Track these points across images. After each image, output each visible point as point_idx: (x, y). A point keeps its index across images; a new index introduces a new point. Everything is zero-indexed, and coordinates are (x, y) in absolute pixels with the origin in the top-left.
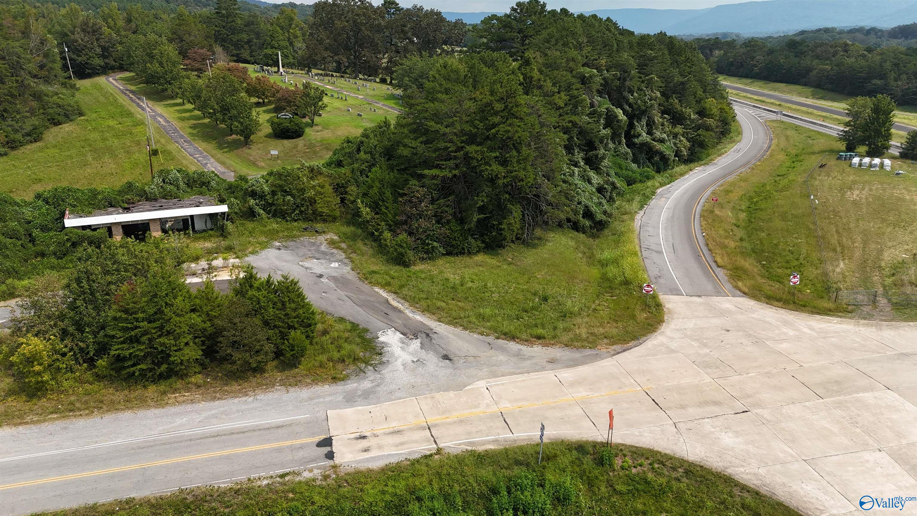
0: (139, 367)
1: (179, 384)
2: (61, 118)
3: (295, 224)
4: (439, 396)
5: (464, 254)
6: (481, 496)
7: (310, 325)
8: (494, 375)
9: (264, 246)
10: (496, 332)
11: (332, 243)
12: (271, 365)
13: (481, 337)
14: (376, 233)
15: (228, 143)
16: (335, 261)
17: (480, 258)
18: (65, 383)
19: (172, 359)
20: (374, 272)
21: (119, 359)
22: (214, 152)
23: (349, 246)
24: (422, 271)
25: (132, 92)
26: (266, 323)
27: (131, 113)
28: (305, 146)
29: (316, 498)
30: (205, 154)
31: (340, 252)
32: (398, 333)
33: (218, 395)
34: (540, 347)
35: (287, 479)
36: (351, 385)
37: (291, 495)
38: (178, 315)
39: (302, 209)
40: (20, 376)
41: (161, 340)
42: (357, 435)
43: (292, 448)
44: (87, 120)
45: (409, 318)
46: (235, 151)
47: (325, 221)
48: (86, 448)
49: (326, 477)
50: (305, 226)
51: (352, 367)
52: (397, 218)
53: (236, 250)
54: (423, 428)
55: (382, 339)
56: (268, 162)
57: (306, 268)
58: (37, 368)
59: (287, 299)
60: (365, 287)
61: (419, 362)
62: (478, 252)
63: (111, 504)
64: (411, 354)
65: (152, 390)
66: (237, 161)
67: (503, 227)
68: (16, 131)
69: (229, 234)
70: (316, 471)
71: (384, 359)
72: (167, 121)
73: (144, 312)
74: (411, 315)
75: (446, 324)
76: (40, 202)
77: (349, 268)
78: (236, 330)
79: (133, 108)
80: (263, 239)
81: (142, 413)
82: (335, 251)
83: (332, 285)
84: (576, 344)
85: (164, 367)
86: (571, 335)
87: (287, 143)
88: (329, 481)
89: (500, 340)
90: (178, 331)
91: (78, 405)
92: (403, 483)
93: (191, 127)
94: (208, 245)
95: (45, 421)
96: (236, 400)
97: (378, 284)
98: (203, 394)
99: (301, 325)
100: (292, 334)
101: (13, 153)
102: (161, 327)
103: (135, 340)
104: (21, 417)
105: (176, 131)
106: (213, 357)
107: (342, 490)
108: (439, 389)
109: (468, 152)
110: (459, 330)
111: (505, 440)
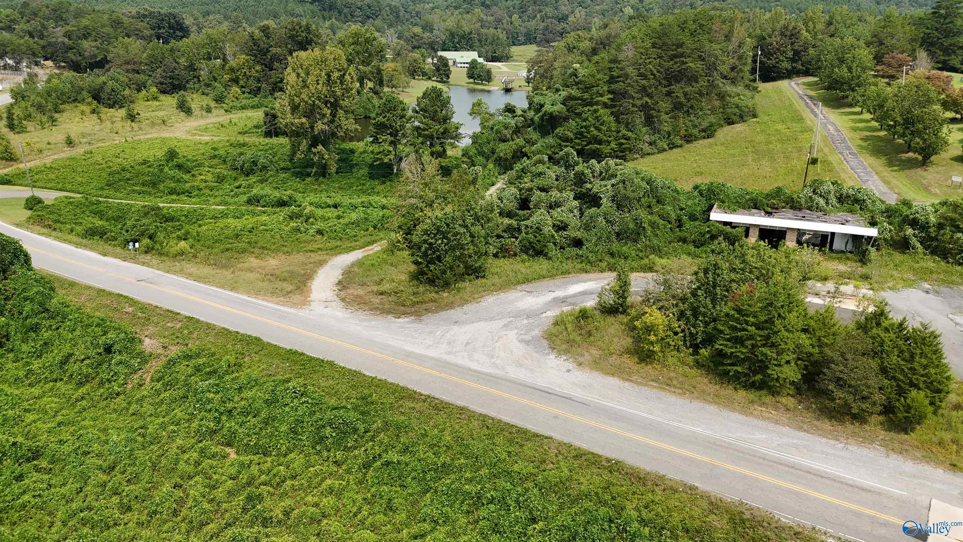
0: (735, 368)
1: (768, 399)
2: (735, 118)
7: (939, 391)
9: (909, 284)
12: (875, 419)
15: (901, 161)
18: (670, 359)
19: (769, 372)
21: (720, 354)
22: (881, 169)
25: (811, 98)
26: (884, 371)
27: (802, 119)
30: (870, 169)
33: (805, 427)
38: (788, 330)
40: (638, 340)
41: (764, 350)
43: (873, 520)
44: (758, 122)
46: (907, 171)
48: (671, 423)
53: (872, 281)
56: (944, 189)
58: (652, 338)
59: (918, 351)
63: (677, 482)
65: (742, 395)
66: (905, 183)
68: (695, 126)
69: (870, 261)
72: (838, 131)
73: (755, 317)
76: (696, 193)
78: (846, 366)
79: (807, 115)
80: (910, 276)
81: (726, 413)
85: (759, 377)
90: (783, 346)
93: (862, 139)
94: (842, 267)
95: (646, 385)
96: (824, 440)
98: (789, 419)
99: (928, 387)
100: (914, 393)
101: (687, 146)
102: (767, 337)
103: (739, 341)
104: (629, 374)
105: (844, 141)
106: (812, 388)
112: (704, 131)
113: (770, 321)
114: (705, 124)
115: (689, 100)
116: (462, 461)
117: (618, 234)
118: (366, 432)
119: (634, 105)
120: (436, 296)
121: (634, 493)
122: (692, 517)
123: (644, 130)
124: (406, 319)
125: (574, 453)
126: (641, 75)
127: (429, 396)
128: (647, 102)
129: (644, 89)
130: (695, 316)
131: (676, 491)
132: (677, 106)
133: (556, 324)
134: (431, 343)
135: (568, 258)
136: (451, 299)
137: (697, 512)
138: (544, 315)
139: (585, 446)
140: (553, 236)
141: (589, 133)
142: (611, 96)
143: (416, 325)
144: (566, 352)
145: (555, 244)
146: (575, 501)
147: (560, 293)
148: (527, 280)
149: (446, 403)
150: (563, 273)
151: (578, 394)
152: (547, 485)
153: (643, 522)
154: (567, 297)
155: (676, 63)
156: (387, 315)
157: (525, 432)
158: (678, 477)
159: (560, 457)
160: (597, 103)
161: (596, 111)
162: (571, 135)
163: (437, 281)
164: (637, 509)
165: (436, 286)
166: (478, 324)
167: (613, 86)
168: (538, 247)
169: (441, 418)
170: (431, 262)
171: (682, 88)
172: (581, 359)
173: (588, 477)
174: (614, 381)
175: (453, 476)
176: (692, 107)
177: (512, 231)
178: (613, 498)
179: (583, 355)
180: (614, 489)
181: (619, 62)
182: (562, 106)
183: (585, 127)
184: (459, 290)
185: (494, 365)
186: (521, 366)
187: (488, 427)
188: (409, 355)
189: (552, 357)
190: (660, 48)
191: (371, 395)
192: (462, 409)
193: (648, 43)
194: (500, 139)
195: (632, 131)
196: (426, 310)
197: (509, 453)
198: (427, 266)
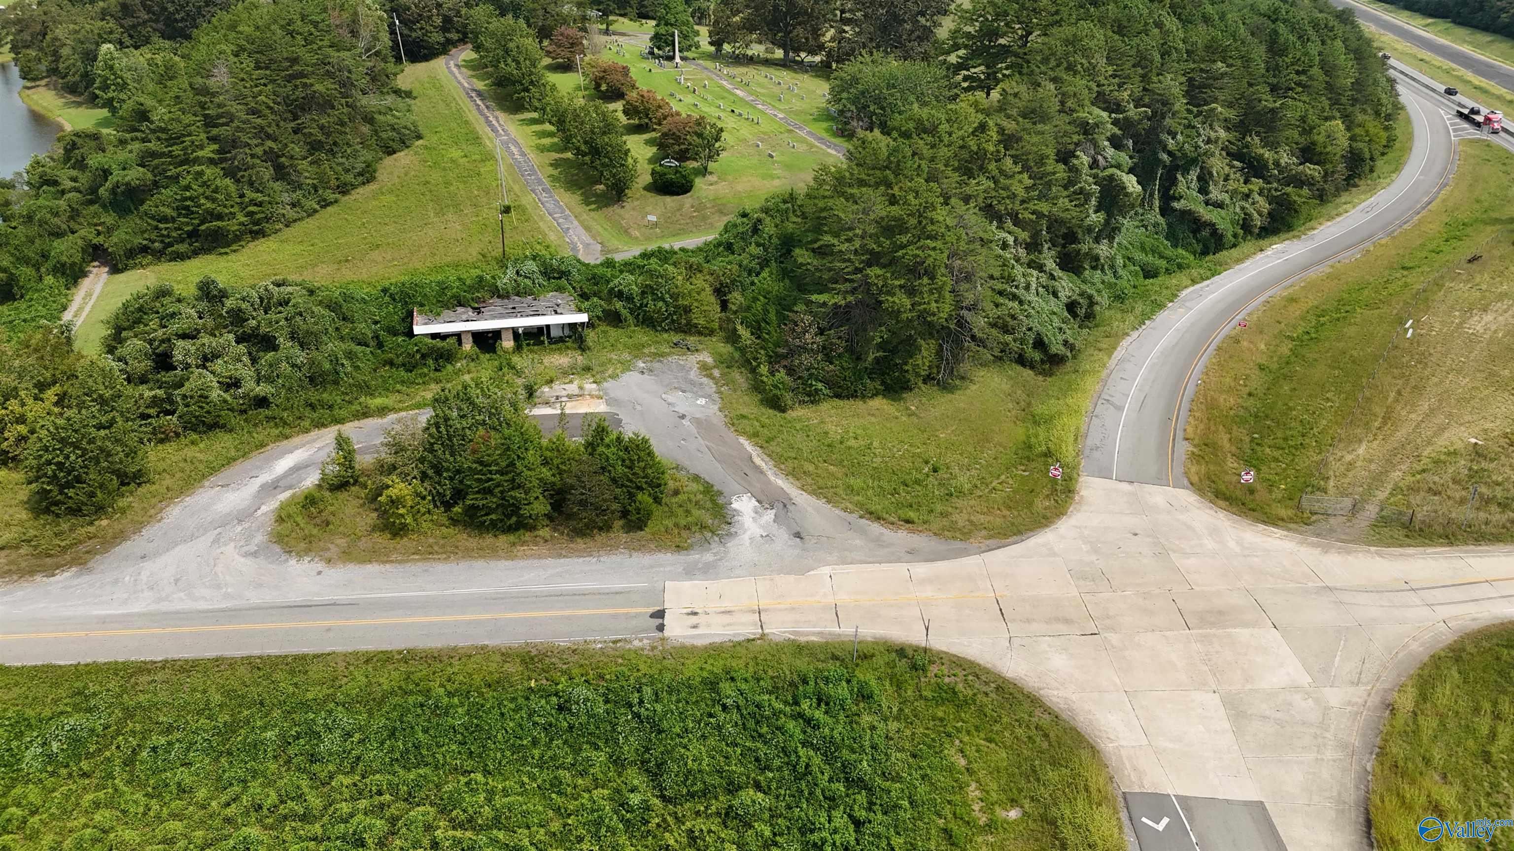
0: (490, 517)
1: (528, 536)
2: (395, 145)
3: (665, 336)
4: (777, 578)
5: (857, 397)
6: (792, 684)
7: (659, 486)
8: (844, 562)
9: (626, 367)
10: (861, 509)
11: (704, 368)
12: (618, 524)
13: (842, 514)
14: (754, 364)
15: (596, 195)
16: (702, 396)
17: (878, 403)
18: (424, 524)
19: (522, 512)
20: (743, 417)
21: (472, 507)
22: (579, 209)
23: (722, 375)
24: (800, 420)
25: (480, 94)
26: (614, 480)
27: (478, 138)
28: (692, 207)
29: (641, 667)
30: (567, 212)
31: (711, 383)
32: (754, 500)
33: (563, 552)
34: (905, 533)
35: (618, 645)
36: (694, 556)
37: (620, 661)
38: (529, 469)
39: (675, 317)
40: (383, 514)
41: (512, 493)
42: (689, 610)
43: (628, 616)
44: (426, 147)
45: (769, 482)
46: (605, 210)
47: (700, 333)
49: (653, 648)
50: (676, 338)
51: (698, 536)
52: (778, 349)
53: (594, 373)
54: (754, 612)
55: (735, 505)
56: (643, 229)
57: (669, 404)
58: (402, 511)
59: (636, 457)
60: (730, 435)
61: (768, 537)
62: (874, 396)
63: (469, 648)
64: (762, 527)
65: (503, 540)
66: (605, 227)
67: (906, 368)
68: (347, 171)
69: (588, 346)
70: (645, 641)
71: (733, 530)
72: (523, 154)
73: (497, 464)
74: (772, 478)
75: (809, 493)
77: (716, 407)
78: (584, 488)
79: (483, 130)
80: (626, 356)
81: (493, 563)
82: (705, 380)
83: (693, 430)
84: (946, 533)
85: (514, 519)
86: (945, 522)
87: (670, 201)
88: (656, 652)
89: (864, 521)
90: (529, 485)
91: (436, 548)
92: (722, 662)
93: (551, 165)
94: (563, 360)
95: (407, 561)
96: (581, 560)
97: (744, 433)
98: (549, 549)
99: (650, 486)
100: (640, 496)
101: (345, 199)
102: (513, 480)
103: (489, 491)
104: (387, 555)
105: (533, 171)
106: (561, 513)
107: (665, 662)
108: (781, 571)
109: (867, 275)
110: (821, 503)
111: (830, 634)
112: (361, 174)
113: (512, 464)
114: (359, 166)
115: (328, 135)
116: (246, 713)
117: (312, 379)
118: (105, 728)
119: (253, 156)
120: (91, 529)
121: (434, 673)
122: (491, 673)
123: (277, 186)
124: (66, 574)
125: (363, 659)
126: (254, 112)
127: (166, 661)
128: (271, 148)
129: (263, 134)
130: (438, 473)
131: (470, 656)
132: (315, 147)
133: (280, 520)
134: (125, 596)
135: (255, 425)
136: (117, 526)
137: (493, 666)
138: (259, 512)
139: (371, 647)
140: (225, 401)
141: (199, 206)
142: (216, 147)
143: (85, 579)
144: (307, 551)
145: (232, 410)
146: (380, 703)
147: (266, 477)
148: (213, 470)
149: (193, 661)
150: (257, 447)
152: (347, 700)
153: (450, 694)
154: (279, 479)
155: (296, 86)
156: (32, 576)
157: (304, 656)
158: (469, 643)
159: (351, 668)
160: (197, 161)
161: (200, 174)
162: (168, 211)
163: (84, 508)
164: (442, 685)
165: (85, 515)
166: (177, 549)
167: (215, 131)
168: (209, 420)
169: (196, 678)
170: (69, 485)
171: (313, 119)
172: (328, 555)
173: (387, 675)
174: (373, 568)
175: (243, 731)
176: (335, 144)
177: (165, 407)
178: (417, 685)
179: (329, 549)
180: (416, 677)
181: (213, 95)
182: (141, 169)
183: (191, 198)
184: (123, 511)
185: (227, 596)
186: (260, 585)
187: (259, 668)
188: (103, 621)
189: (293, 562)
190: (267, 68)
191: (86, 687)
192: (217, 659)
193: (248, 63)
194: (51, 234)
195: (262, 192)
196: (87, 552)
197: (296, 684)
198: (61, 493)
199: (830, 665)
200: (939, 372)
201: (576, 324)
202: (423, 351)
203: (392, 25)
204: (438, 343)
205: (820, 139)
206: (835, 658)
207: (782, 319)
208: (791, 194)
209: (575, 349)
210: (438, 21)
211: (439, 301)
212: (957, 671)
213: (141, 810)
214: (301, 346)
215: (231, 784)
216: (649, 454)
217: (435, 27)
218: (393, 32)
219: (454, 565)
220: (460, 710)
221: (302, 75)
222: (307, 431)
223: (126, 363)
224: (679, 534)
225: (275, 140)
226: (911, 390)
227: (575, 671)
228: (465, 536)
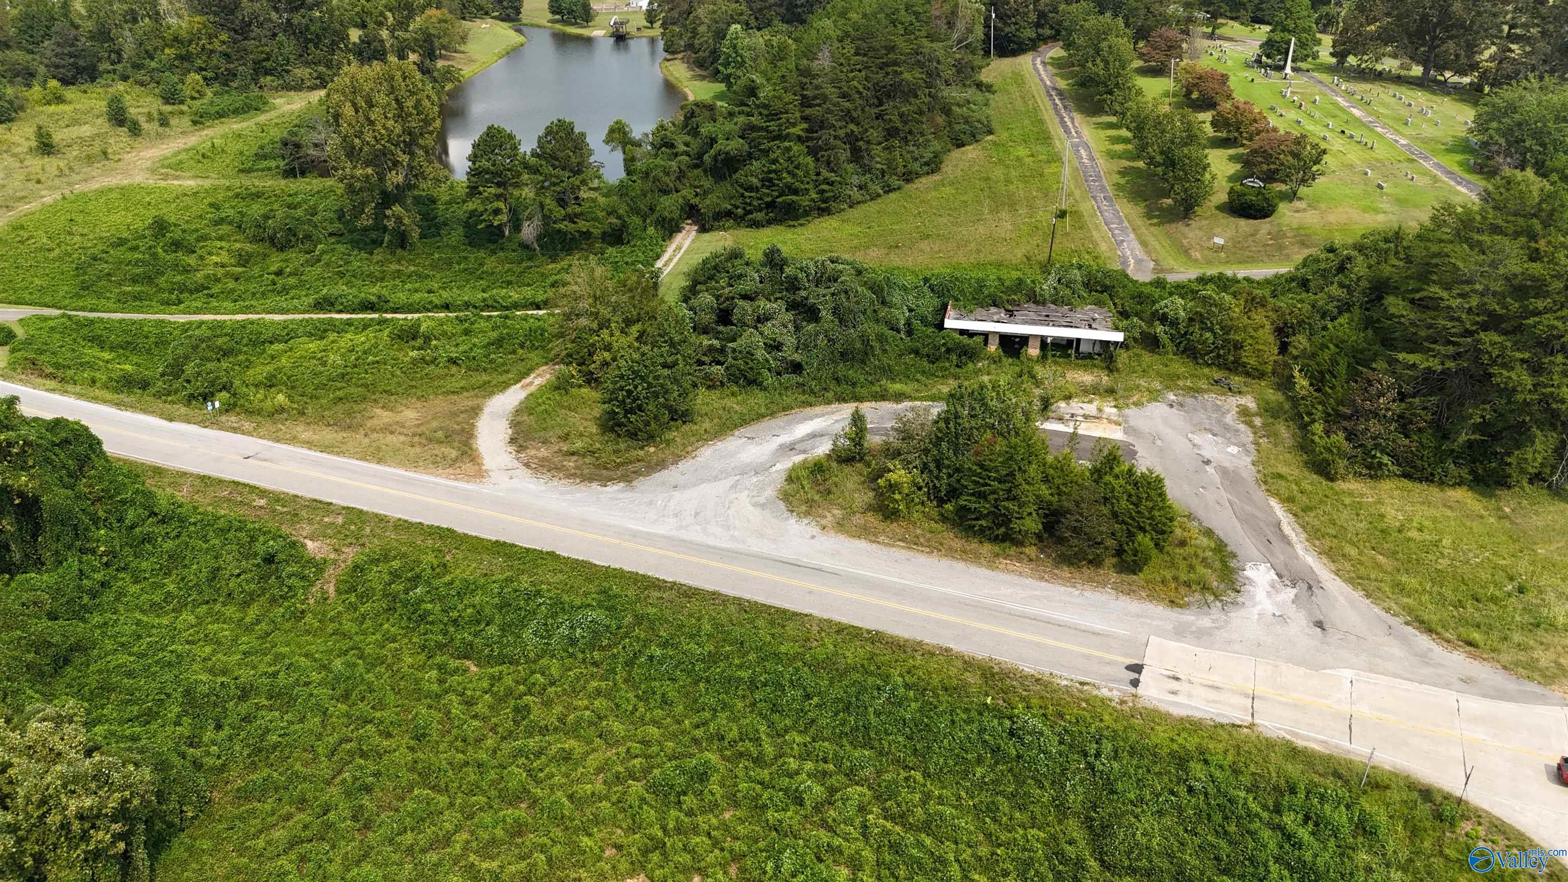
0: (980, 522)
1: (1013, 551)
2: (965, 138)
3: (1206, 370)
4: (1285, 667)
5: (1432, 481)
6: (1276, 788)
7: (1163, 532)
8: (1372, 669)
9: (1154, 396)
10: (1409, 614)
11: (1244, 413)
12: (1110, 561)
13: (1383, 614)
14: (1306, 419)
15: (1161, 209)
16: (1235, 444)
17: (1460, 494)
18: (915, 515)
19: (1012, 525)
20: (1280, 476)
21: (964, 508)
22: (1139, 222)
23: (1264, 425)
24: (1351, 494)
25: (1060, 93)
26: (1115, 514)
27: (1049, 138)
28: (1269, 234)
29: (1106, 717)
30: (1126, 224)
31: (1249, 431)
33: (1046, 576)
34: (1463, 656)
35: (1085, 688)
36: (1188, 617)
37: (1084, 705)
38: (1028, 483)
39: (1222, 352)
40: (881, 497)
41: (1006, 503)
42: (1171, 674)
43: (1100, 660)
44: (995, 143)
45: (1297, 557)
46: (1167, 226)
47: (1248, 374)
48: (922, 586)
49: (1122, 702)
50: (1217, 375)
51: (1197, 596)
52: (1341, 408)
53: (1117, 397)
54: (1246, 696)
55: (1249, 573)
56: (1206, 252)
57: (1195, 445)
58: (897, 496)
60: (1259, 494)
61: (1282, 618)
62: (1458, 484)
63: (933, 646)
64: (1276, 604)
65: (987, 548)
66: (1164, 243)
67: (1509, 460)
68: (916, 160)
69: (1117, 370)
70: (1115, 693)
71: (1240, 600)
72: (1092, 159)
74: (1301, 552)
75: (1345, 581)
76: (927, 288)
77: (1249, 460)
78: (1081, 515)
79: (1056, 130)
80: (1157, 385)
81: (973, 569)
82: (1242, 427)
83: (1217, 479)
84: (1520, 670)
85: (1003, 530)
86: (1522, 656)
87: (1244, 224)
88: (1124, 707)
89: (1410, 628)
90: (1024, 499)
92: (1197, 740)
93: (1119, 173)
94: (1087, 378)
95: (893, 546)
96: (1063, 589)
97: (1277, 495)
98: (1032, 569)
99: (1154, 529)
100: (1140, 536)
101: (908, 187)
102: (1009, 491)
103: (982, 496)
104: (875, 535)
105: (1099, 178)
106: (1052, 535)
107: (1133, 721)
108: (1290, 660)
109: (1479, 341)
110: (1357, 595)
111: (1337, 747)
112: (927, 164)
113: (1012, 474)
114: (928, 156)
115: (905, 123)
116: (728, 648)
117: (842, 354)
118: (619, 628)
119: (835, 137)
120: (641, 453)
121: (896, 661)
122: (950, 677)
123: (850, 167)
124: (615, 488)
125: (835, 628)
126: (844, 96)
127: (675, 583)
128: (852, 131)
129: (848, 117)
130: (938, 467)
131: (933, 654)
132: (891, 133)
133: (790, 480)
134: (655, 517)
135: (786, 388)
136: (661, 455)
137: (953, 671)
138: (774, 469)
139: (845, 620)
140: (767, 361)
141: (780, 180)
142: (805, 126)
143: (628, 495)
144: (807, 514)
145: (769, 370)
146: (843, 674)
147: (785, 438)
148: (743, 422)
149: (696, 589)
150: (784, 409)
151: (827, 563)
152: (814, 662)
153: (907, 686)
154: (797, 442)
155: (887, 74)
156: (590, 482)
157: (785, 611)
158: (935, 642)
159: (823, 634)
160: (787, 137)
161: (788, 149)
162: (755, 181)
163: (639, 433)
164: (901, 675)
165: (639, 440)
166: (702, 486)
167: (808, 111)
168: (750, 375)
169: (693, 606)
170: (631, 411)
171: (896, 107)
172: (824, 522)
173: (853, 650)
174: (862, 545)
175: (722, 664)
176: (910, 132)
177: (717, 355)
178: (879, 668)
179: (826, 517)
180: (878, 659)
181: (814, 77)
182: (741, 141)
183: (775, 172)
184: (668, 443)
185: (734, 538)
186: (763, 536)
187: (745, 611)
188: (634, 535)
189: (793, 521)
190: (865, 55)
191: (611, 588)
192: (714, 593)
193: (850, 49)
194: (660, 191)
195: (835, 172)
196: (634, 472)
197: (773, 635)
198: (625, 416)
199: (1329, 782)
200: (1552, 473)
201: (1108, 342)
202: (950, 345)
203: (988, 19)
204: (965, 339)
205: (1449, 173)
206: (1337, 775)
207: (1353, 375)
208: (1397, 233)
209: (1102, 368)
210: (1033, 17)
211: (974, 298)
212: (1499, 838)
213: (630, 708)
214: (840, 322)
215: (703, 709)
216: (1160, 495)
217: (1029, 23)
218: (987, 26)
219: (935, 561)
220: (913, 704)
221: (895, 63)
222: (829, 403)
223: (695, 313)
224: (1176, 589)
225: (858, 124)
226: (1509, 487)
227: (1035, 701)
228: (952, 535)
